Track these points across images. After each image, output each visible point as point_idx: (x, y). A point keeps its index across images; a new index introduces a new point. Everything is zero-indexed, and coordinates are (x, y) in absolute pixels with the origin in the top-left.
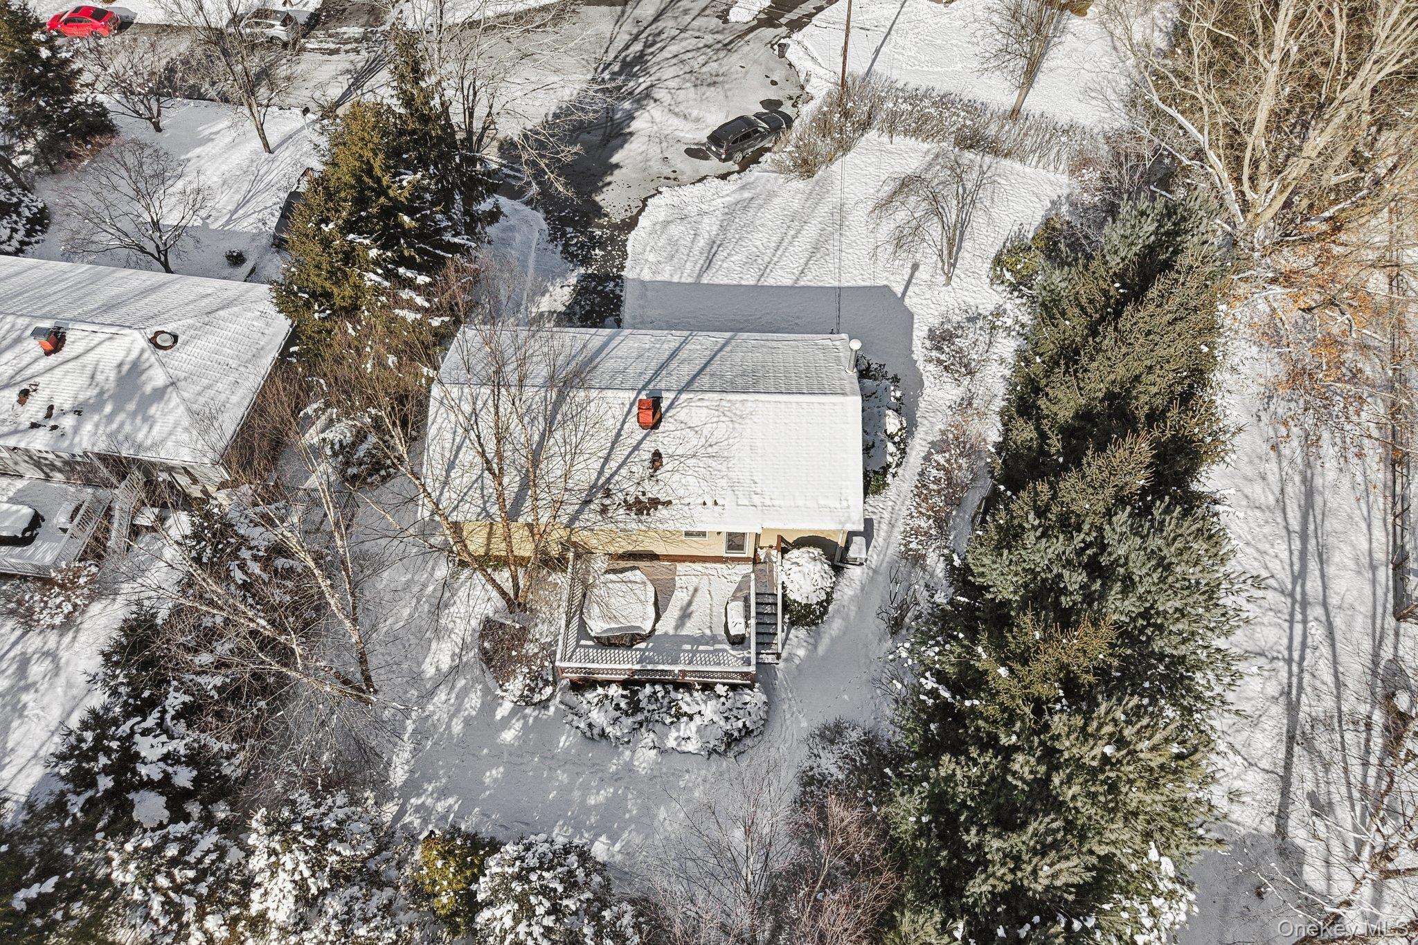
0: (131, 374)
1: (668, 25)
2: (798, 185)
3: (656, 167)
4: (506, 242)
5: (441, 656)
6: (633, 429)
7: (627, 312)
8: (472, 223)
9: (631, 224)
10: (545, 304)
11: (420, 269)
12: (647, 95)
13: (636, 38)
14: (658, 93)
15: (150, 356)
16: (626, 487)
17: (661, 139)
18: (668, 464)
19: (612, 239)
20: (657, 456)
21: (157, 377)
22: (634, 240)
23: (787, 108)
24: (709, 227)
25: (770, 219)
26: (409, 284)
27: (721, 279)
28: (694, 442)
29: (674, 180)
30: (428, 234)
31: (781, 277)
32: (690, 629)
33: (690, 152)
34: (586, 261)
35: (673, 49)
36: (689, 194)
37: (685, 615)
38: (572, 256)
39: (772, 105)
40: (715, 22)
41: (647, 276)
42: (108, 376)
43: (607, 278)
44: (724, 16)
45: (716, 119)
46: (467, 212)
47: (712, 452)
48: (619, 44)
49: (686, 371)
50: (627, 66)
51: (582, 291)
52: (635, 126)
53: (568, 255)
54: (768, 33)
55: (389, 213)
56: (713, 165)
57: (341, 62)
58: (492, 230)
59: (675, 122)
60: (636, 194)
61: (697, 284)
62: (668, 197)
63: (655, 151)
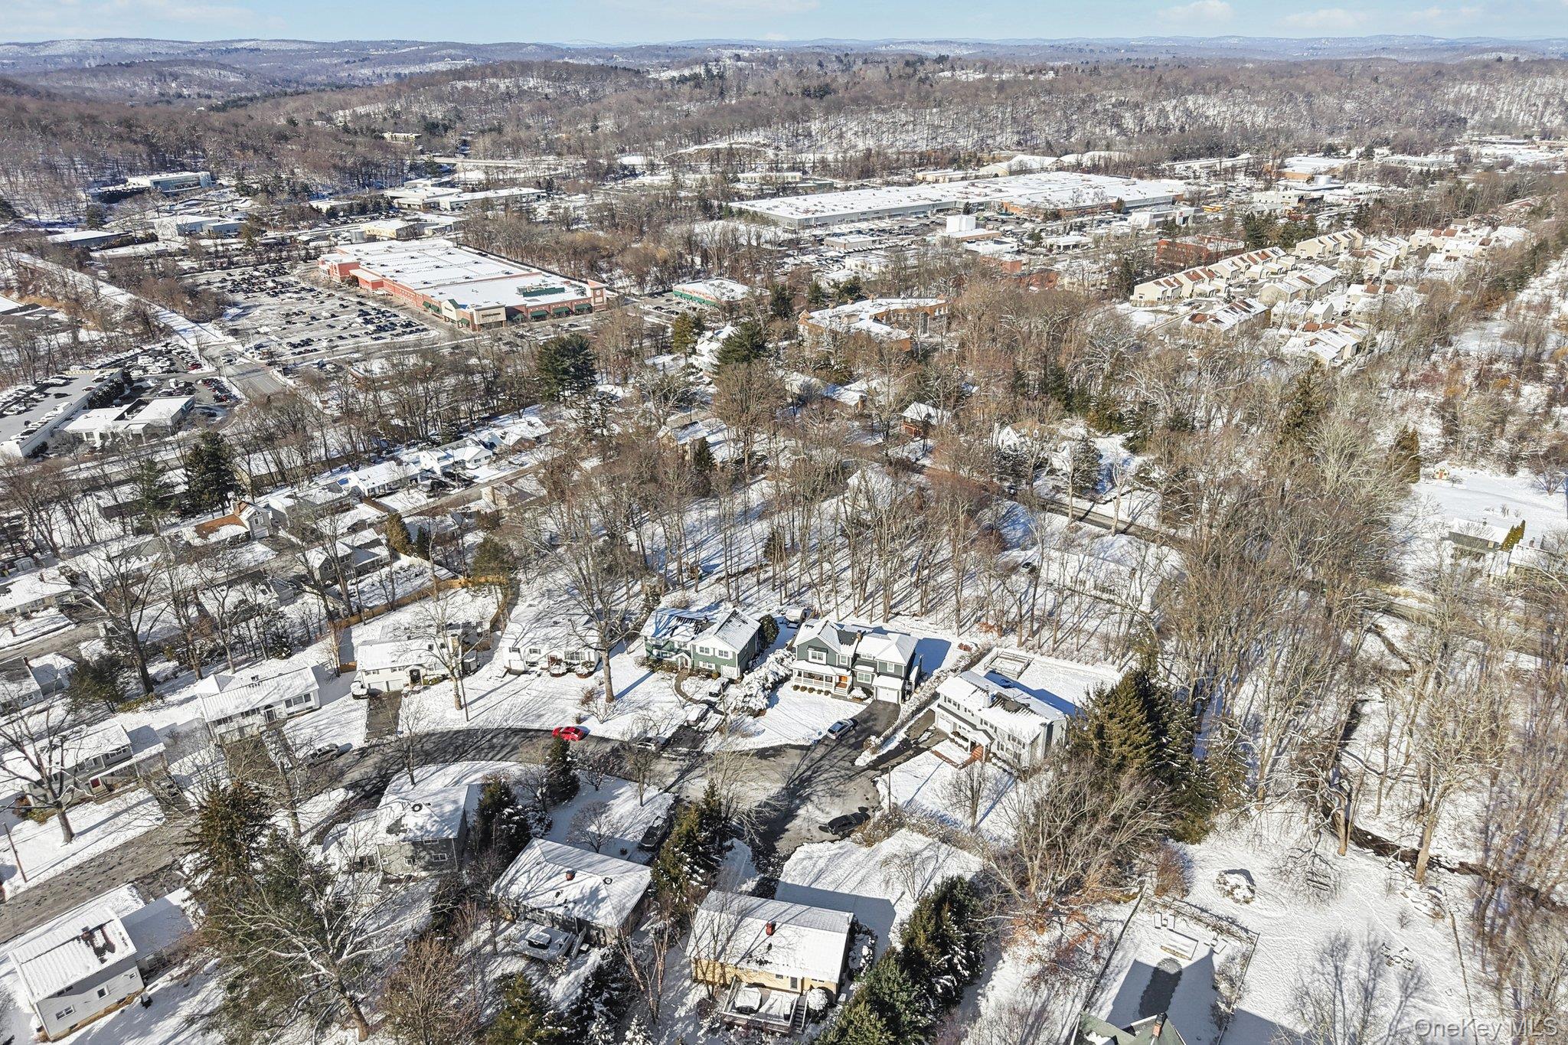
0: (595, 892)
1: (825, 762)
2: (865, 850)
3: (804, 832)
4: (733, 859)
5: (681, 1012)
6: (764, 934)
7: (777, 895)
8: (720, 851)
9: (788, 857)
10: (744, 887)
11: (701, 867)
12: (808, 798)
13: (809, 768)
14: (814, 798)
15: (603, 886)
16: (758, 955)
17: (809, 820)
18: (773, 949)
19: (778, 864)
20: (770, 946)
21: (603, 894)
22: (788, 865)
23: (870, 813)
24: (821, 864)
25: (847, 864)
26: (697, 872)
27: (819, 887)
28: (784, 942)
29: (811, 841)
30: (706, 854)
31: (844, 890)
32: (771, 1012)
33: (821, 828)
34: (765, 871)
35: (825, 775)
36: (816, 847)
37: (771, 1007)
38: (761, 869)
39: (863, 810)
40: (848, 764)
41: (789, 881)
42: (587, 891)
43: (773, 880)
44: (853, 762)
45: (836, 813)
46: (720, 845)
47: (790, 947)
48: (801, 771)
49: (788, 917)
50: (802, 781)
51: (759, 885)
52: (800, 812)
53: (758, 868)
54: (871, 773)
55: (696, 846)
56: (829, 835)
57: (676, 765)
58: (728, 854)
59: (818, 812)
60: (792, 844)
61: (809, 887)
62: (806, 847)
63: (805, 825)
